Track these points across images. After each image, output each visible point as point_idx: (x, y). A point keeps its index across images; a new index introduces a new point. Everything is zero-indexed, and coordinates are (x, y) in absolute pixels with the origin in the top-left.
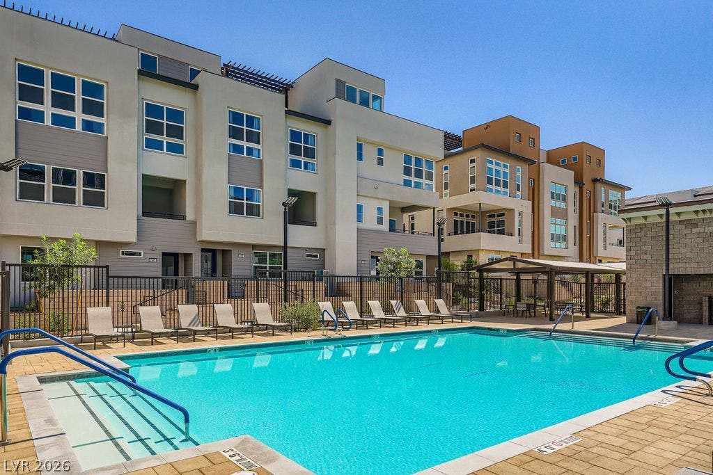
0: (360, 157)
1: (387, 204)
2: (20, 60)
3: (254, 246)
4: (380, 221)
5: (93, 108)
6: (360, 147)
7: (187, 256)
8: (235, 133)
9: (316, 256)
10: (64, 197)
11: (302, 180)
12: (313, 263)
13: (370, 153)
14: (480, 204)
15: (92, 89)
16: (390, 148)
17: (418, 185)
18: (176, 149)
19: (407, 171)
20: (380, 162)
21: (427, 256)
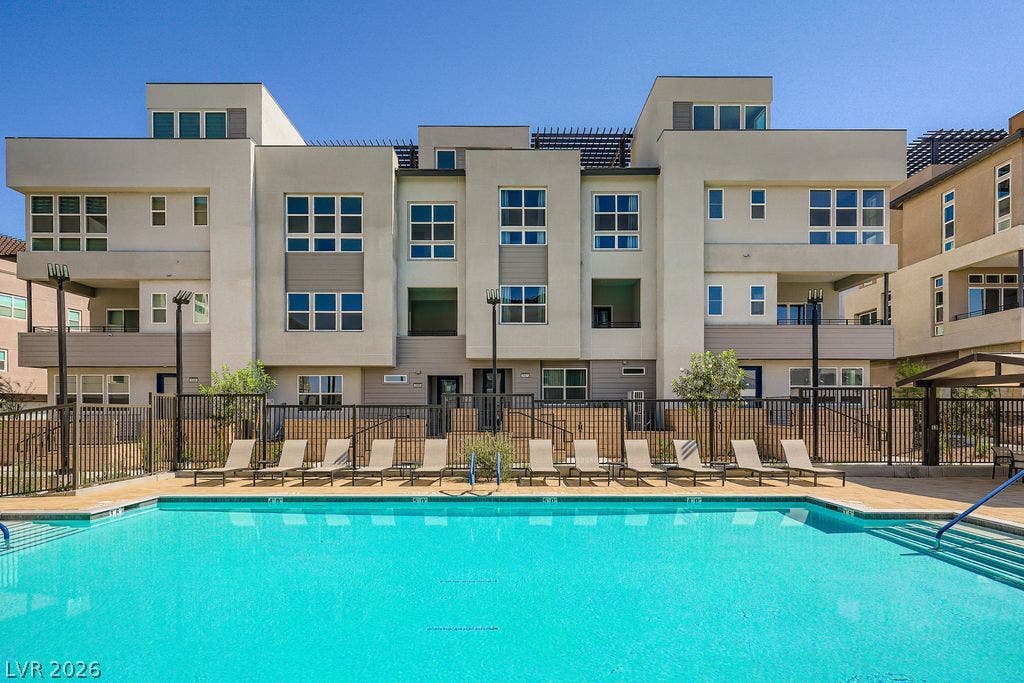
0: (716, 212)
1: (774, 279)
2: (289, 194)
3: (543, 363)
4: (758, 309)
5: (352, 225)
6: (716, 197)
7: (457, 380)
8: (510, 218)
9: (641, 371)
10: (326, 323)
11: (614, 265)
12: (635, 380)
13: (737, 204)
14: (1021, 251)
15: (352, 205)
16: (780, 186)
17: (844, 239)
18: (445, 252)
19: (820, 218)
20: (758, 213)
21: (872, 361)
